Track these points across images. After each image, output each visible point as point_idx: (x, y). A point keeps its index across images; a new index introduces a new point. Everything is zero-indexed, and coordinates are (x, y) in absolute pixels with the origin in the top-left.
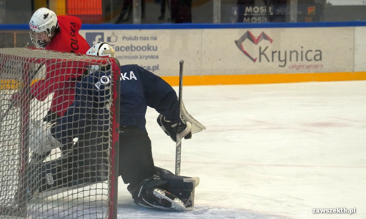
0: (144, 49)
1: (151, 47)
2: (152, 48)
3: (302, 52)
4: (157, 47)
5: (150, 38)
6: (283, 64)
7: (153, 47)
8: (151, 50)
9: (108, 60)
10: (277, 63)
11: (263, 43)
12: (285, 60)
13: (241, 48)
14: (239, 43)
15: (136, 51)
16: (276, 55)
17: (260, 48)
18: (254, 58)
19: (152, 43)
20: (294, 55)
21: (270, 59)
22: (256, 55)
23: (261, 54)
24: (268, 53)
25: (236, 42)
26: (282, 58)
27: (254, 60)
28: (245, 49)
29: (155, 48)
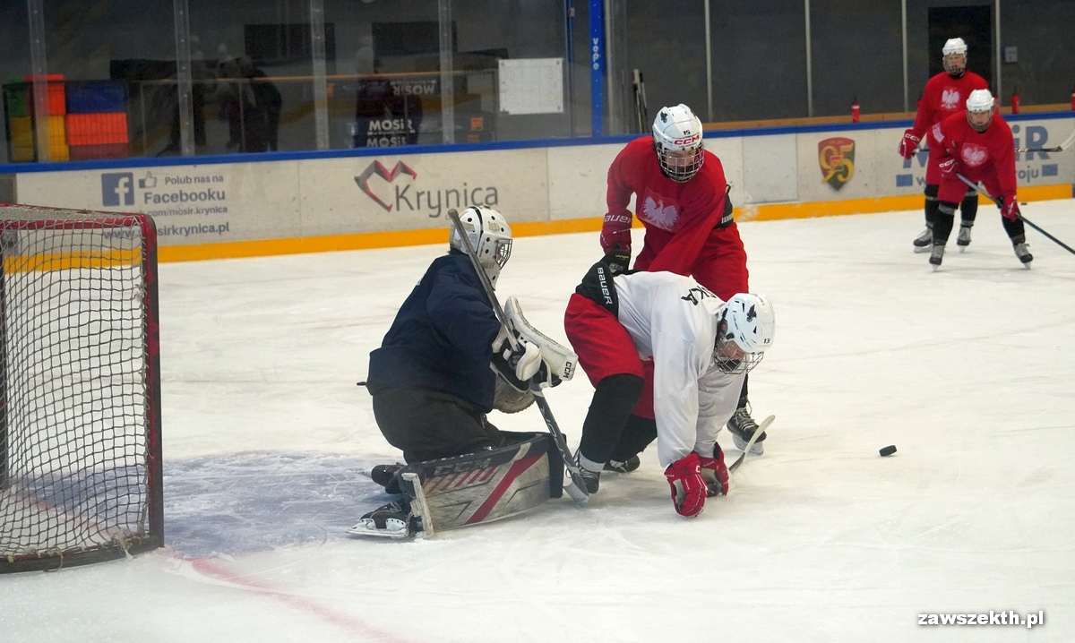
0: (203, 196)
1: (214, 193)
2: (215, 196)
3: (465, 191)
4: (223, 193)
5: (211, 179)
6: (435, 212)
7: (218, 193)
8: (214, 198)
9: (135, 218)
10: (425, 211)
11: (401, 180)
12: (439, 206)
13: (365, 188)
14: (361, 182)
15: (189, 201)
16: (423, 198)
17: (397, 187)
18: (388, 204)
19: (216, 187)
20: (453, 196)
21: (414, 204)
22: (390, 199)
23: (399, 197)
24: (411, 195)
25: (357, 180)
26: (434, 203)
27: (389, 209)
28: (372, 190)
29: (221, 195)
